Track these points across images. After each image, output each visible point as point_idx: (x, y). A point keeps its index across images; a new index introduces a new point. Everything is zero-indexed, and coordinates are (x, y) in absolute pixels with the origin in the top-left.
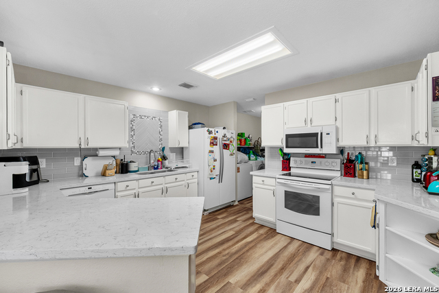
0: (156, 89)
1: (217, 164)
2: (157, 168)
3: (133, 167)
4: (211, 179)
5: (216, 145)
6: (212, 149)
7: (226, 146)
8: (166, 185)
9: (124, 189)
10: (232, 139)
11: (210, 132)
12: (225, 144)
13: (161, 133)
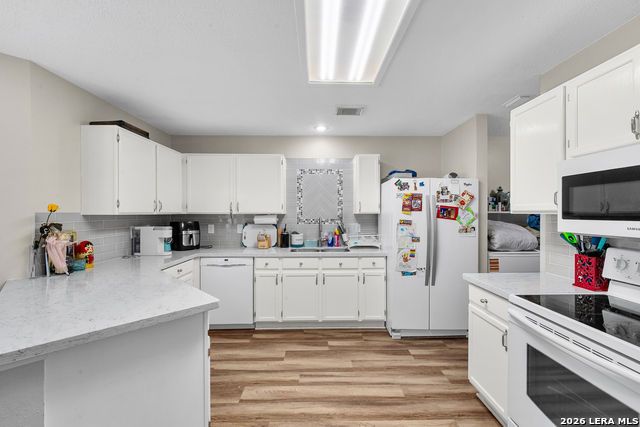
0: (321, 129)
1: (421, 249)
2: (332, 244)
3: (296, 240)
4: (404, 273)
5: (421, 210)
6: (406, 217)
7: (446, 212)
8: (324, 272)
9: (263, 267)
10: (466, 198)
11: (403, 186)
12: (444, 209)
13: (342, 192)
